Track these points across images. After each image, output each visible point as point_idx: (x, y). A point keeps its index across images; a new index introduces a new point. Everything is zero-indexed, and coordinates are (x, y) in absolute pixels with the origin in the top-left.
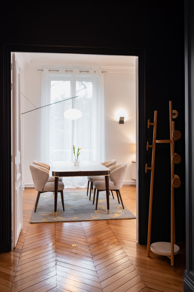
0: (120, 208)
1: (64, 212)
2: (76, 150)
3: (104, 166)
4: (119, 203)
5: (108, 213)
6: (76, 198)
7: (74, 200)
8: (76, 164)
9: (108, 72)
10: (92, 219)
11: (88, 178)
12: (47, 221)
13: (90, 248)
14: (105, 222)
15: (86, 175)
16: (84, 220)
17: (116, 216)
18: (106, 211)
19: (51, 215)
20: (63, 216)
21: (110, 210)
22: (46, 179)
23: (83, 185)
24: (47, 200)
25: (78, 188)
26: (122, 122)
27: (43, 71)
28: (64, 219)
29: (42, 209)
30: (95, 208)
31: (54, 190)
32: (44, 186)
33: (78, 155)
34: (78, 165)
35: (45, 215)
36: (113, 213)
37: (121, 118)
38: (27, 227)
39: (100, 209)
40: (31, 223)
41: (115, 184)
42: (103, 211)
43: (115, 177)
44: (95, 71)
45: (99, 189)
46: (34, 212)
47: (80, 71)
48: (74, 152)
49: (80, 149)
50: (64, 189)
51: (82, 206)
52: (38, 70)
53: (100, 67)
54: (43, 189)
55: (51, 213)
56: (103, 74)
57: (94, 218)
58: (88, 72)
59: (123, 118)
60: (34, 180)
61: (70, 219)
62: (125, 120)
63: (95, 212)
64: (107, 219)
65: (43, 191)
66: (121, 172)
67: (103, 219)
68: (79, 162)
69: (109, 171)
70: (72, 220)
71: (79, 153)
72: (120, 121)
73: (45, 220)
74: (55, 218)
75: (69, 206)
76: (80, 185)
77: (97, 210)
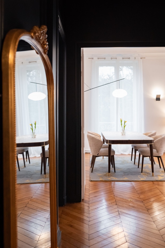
0: (162, 172)
1: (116, 173)
2: (123, 123)
3: (147, 136)
4: (160, 168)
5: (153, 176)
6: (123, 163)
7: (121, 164)
8: (123, 134)
9: (146, 58)
10: (140, 180)
11: (132, 146)
12: (103, 180)
13: (144, 203)
14: (152, 183)
15: (131, 143)
16: (133, 180)
17: (160, 178)
18: (150, 174)
19: (105, 175)
20: (115, 176)
21: (154, 173)
22: (101, 145)
23: (126, 152)
24: (99, 163)
25: (122, 154)
26: (158, 99)
27: (93, 59)
28: (117, 179)
29: (97, 170)
30: (141, 171)
31: (108, 155)
32: (99, 152)
33: (124, 127)
34: (125, 135)
35: (101, 175)
36: (157, 176)
37: (157, 96)
38: (89, 184)
39: (146, 172)
40: (91, 181)
41: (157, 152)
42: (148, 174)
43: (157, 145)
44: (135, 58)
45: (144, 155)
46: (91, 172)
47: (123, 58)
48: (122, 124)
49: (126, 122)
50: (115, 154)
51: (129, 169)
52: (89, 58)
53: (139, 54)
54: (98, 154)
55: (105, 173)
56: (142, 60)
57: (142, 179)
58: (129, 58)
59: (160, 96)
60: (90, 146)
61: (121, 179)
62: (161, 98)
63: (141, 174)
64: (153, 180)
65: (98, 155)
66: (163, 141)
67: (150, 180)
68: (126, 133)
69: (153, 140)
70: (124, 180)
71: (125, 125)
72: (156, 98)
73: (102, 179)
74: (109, 178)
75: (118, 168)
76: (124, 152)
77: (143, 173)
